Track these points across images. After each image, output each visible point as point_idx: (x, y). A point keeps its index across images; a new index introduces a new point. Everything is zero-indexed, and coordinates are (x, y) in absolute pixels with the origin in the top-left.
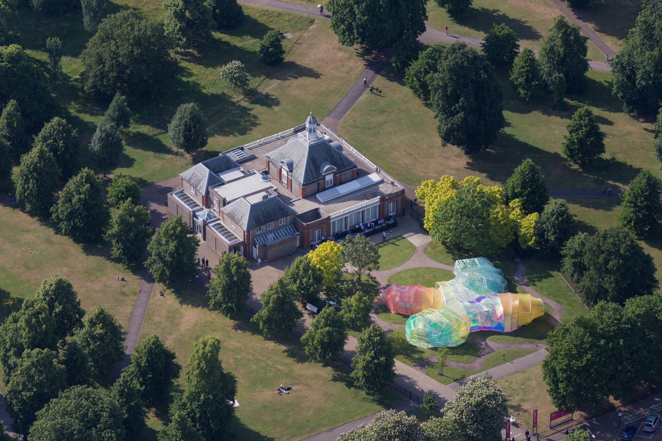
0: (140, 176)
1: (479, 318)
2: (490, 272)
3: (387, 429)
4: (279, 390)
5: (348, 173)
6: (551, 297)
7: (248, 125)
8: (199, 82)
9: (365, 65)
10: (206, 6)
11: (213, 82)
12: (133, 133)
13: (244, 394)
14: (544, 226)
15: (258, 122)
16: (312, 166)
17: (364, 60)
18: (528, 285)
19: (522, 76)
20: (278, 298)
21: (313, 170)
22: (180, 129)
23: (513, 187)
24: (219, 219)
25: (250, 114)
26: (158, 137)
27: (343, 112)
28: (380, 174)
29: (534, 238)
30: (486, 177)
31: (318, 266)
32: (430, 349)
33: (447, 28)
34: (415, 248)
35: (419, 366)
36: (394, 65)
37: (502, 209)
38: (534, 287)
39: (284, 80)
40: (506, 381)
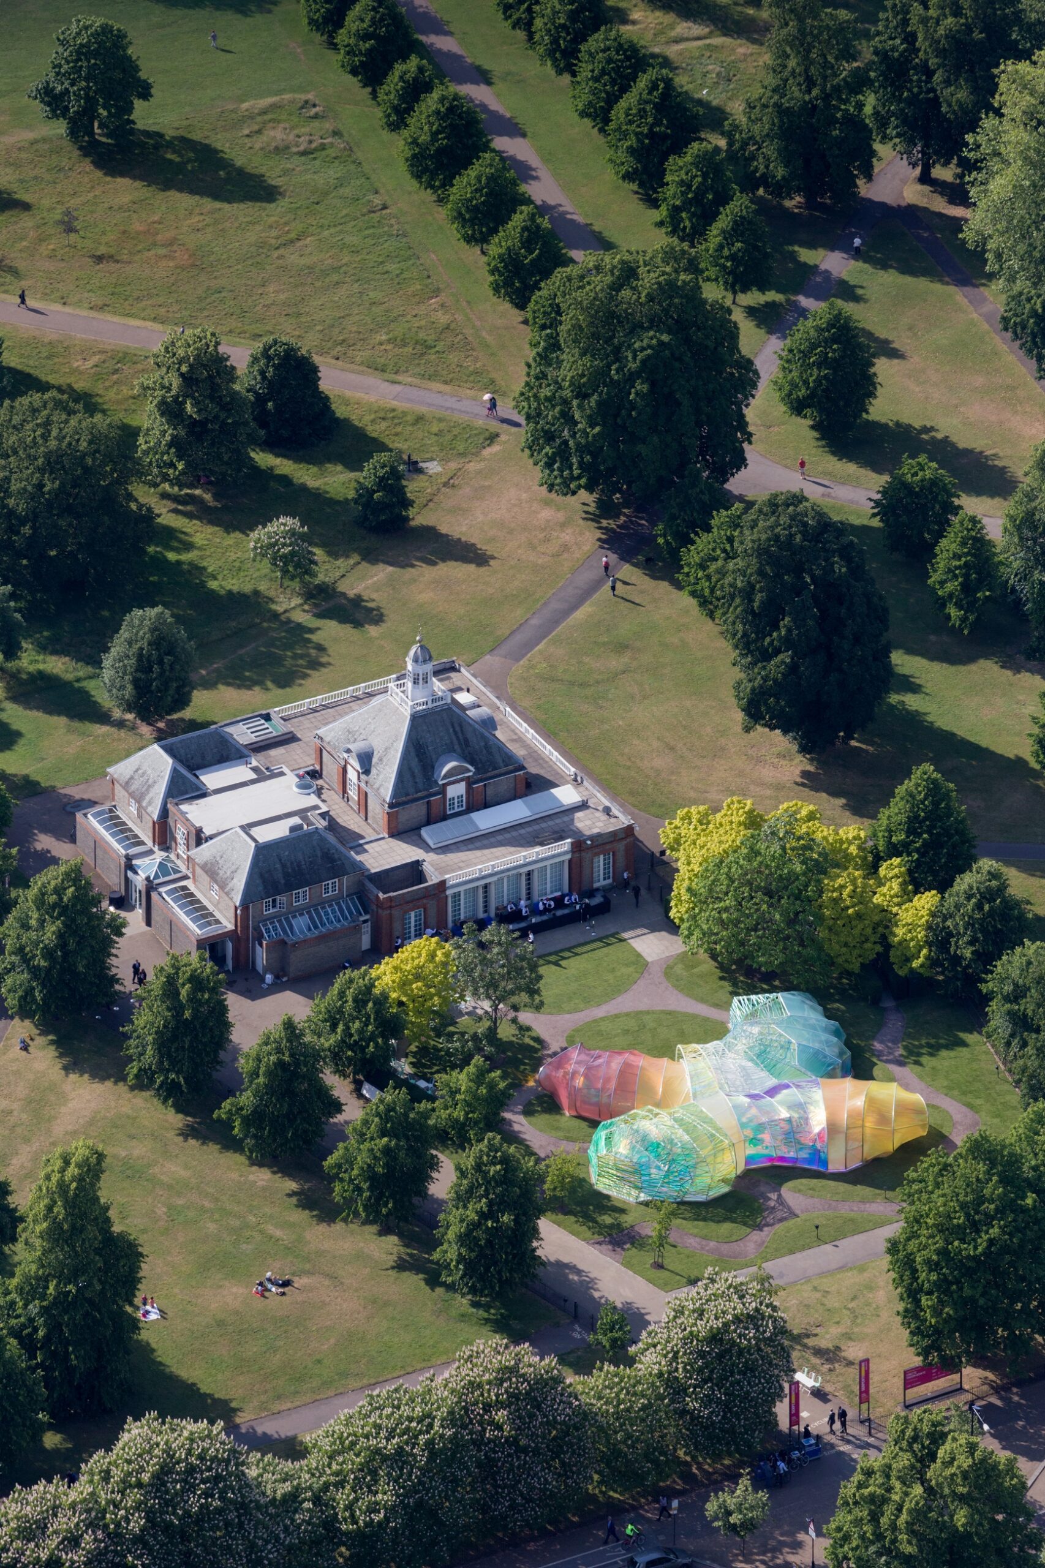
0: (25, 771)
1: (766, 1137)
2: (813, 1027)
3: (480, 1386)
4: (261, 1284)
5: (504, 783)
6: (956, 1093)
7: (301, 666)
8: (205, 564)
9: (599, 540)
10: (238, 393)
11: (237, 564)
12: (29, 673)
13: (176, 1290)
14: (949, 923)
15: (324, 660)
16: (415, 762)
17: (599, 528)
18: (902, 1064)
19: (956, 577)
20: (280, 1064)
21: (417, 770)
22: (125, 666)
23: (890, 831)
24: (186, 877)
25: (309, 641)
26: (84, 684)
27: (529, 646)
28: (581, 789)
29: (925, 951)
30: (843, 807)
31: (394, 995)
32: (641, 1203)
33: (802, 464)
34: (646, 964)
35: (610, 1243)
36: (661, 540)
37: (854, 881)
38: (918, 1068)
39: (403, 567)
40: (815, 1288)
